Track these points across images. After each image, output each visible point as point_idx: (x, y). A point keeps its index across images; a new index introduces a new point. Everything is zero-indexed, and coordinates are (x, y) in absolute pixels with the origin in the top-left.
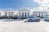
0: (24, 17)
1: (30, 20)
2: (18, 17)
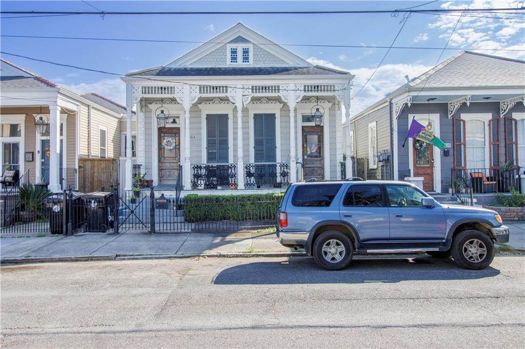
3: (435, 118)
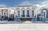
0: (26, 17)
2: (15, 17)
3: (45, 10)
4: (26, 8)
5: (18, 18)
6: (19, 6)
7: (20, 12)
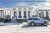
1: (33, 24)
4: (22, 9)
5: (15, 20)
6: (15, 7)
7: (16, 13)
